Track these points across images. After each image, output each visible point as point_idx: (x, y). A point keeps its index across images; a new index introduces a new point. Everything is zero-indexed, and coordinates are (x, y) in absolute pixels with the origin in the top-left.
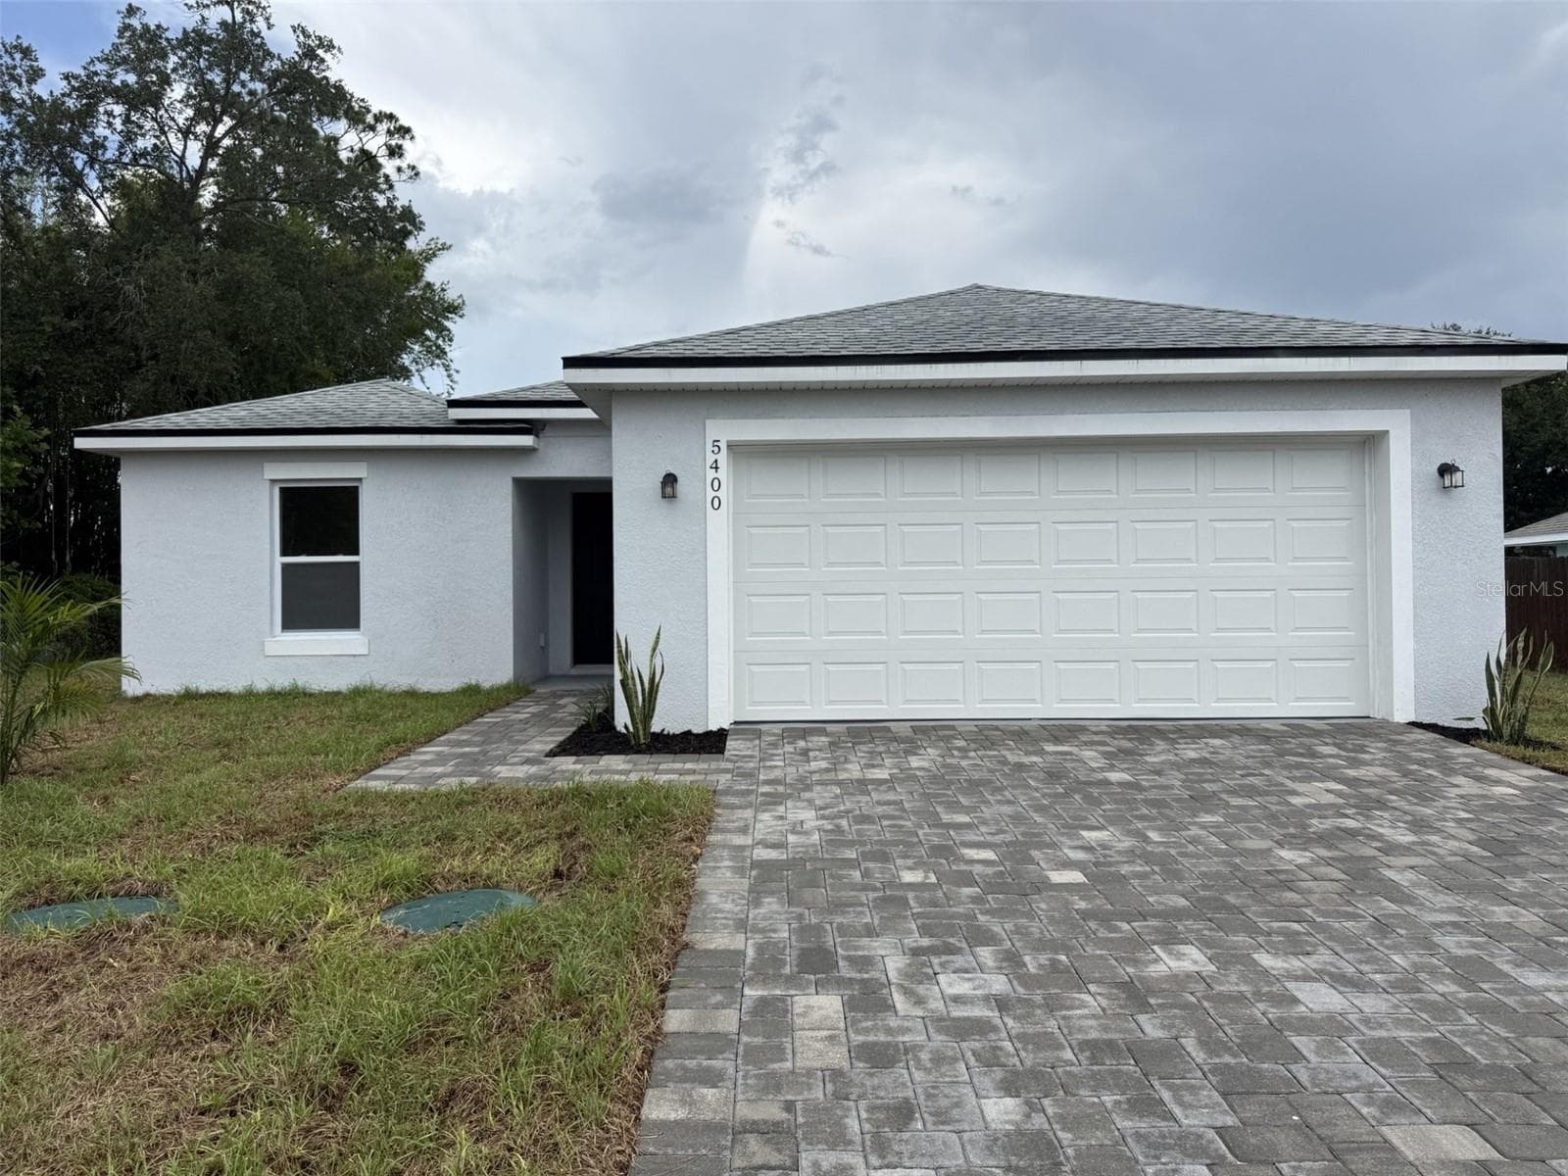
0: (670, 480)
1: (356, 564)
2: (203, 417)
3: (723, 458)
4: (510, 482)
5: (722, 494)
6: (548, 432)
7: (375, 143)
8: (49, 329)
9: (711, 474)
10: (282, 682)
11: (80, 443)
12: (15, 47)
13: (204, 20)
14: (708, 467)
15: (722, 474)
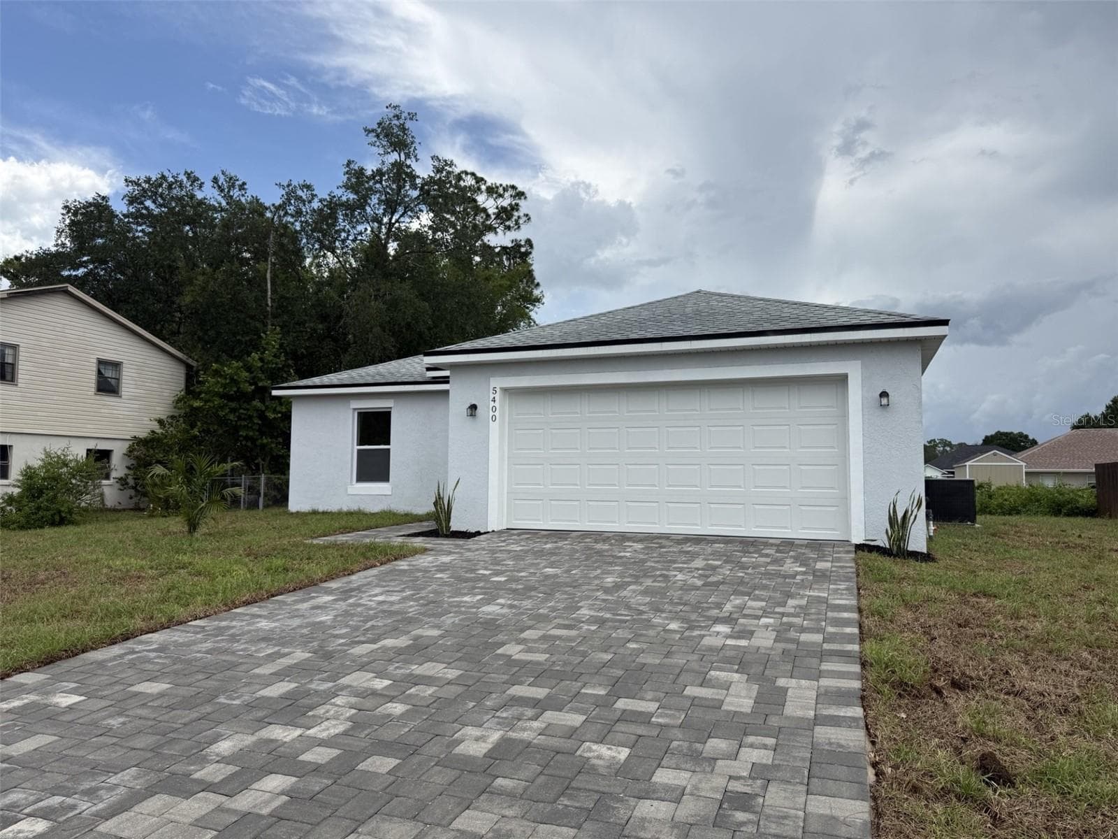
0: (474, 407)
1: (389, 450)
3: (497, 396)
5: (497, 414)
8: (309, 330)
9: (492, 404)
10: (354, 507)
11: (275, 393)
12: (303, 186)
13: (383, 163)
14: (491, 400)
15: (497, 404)
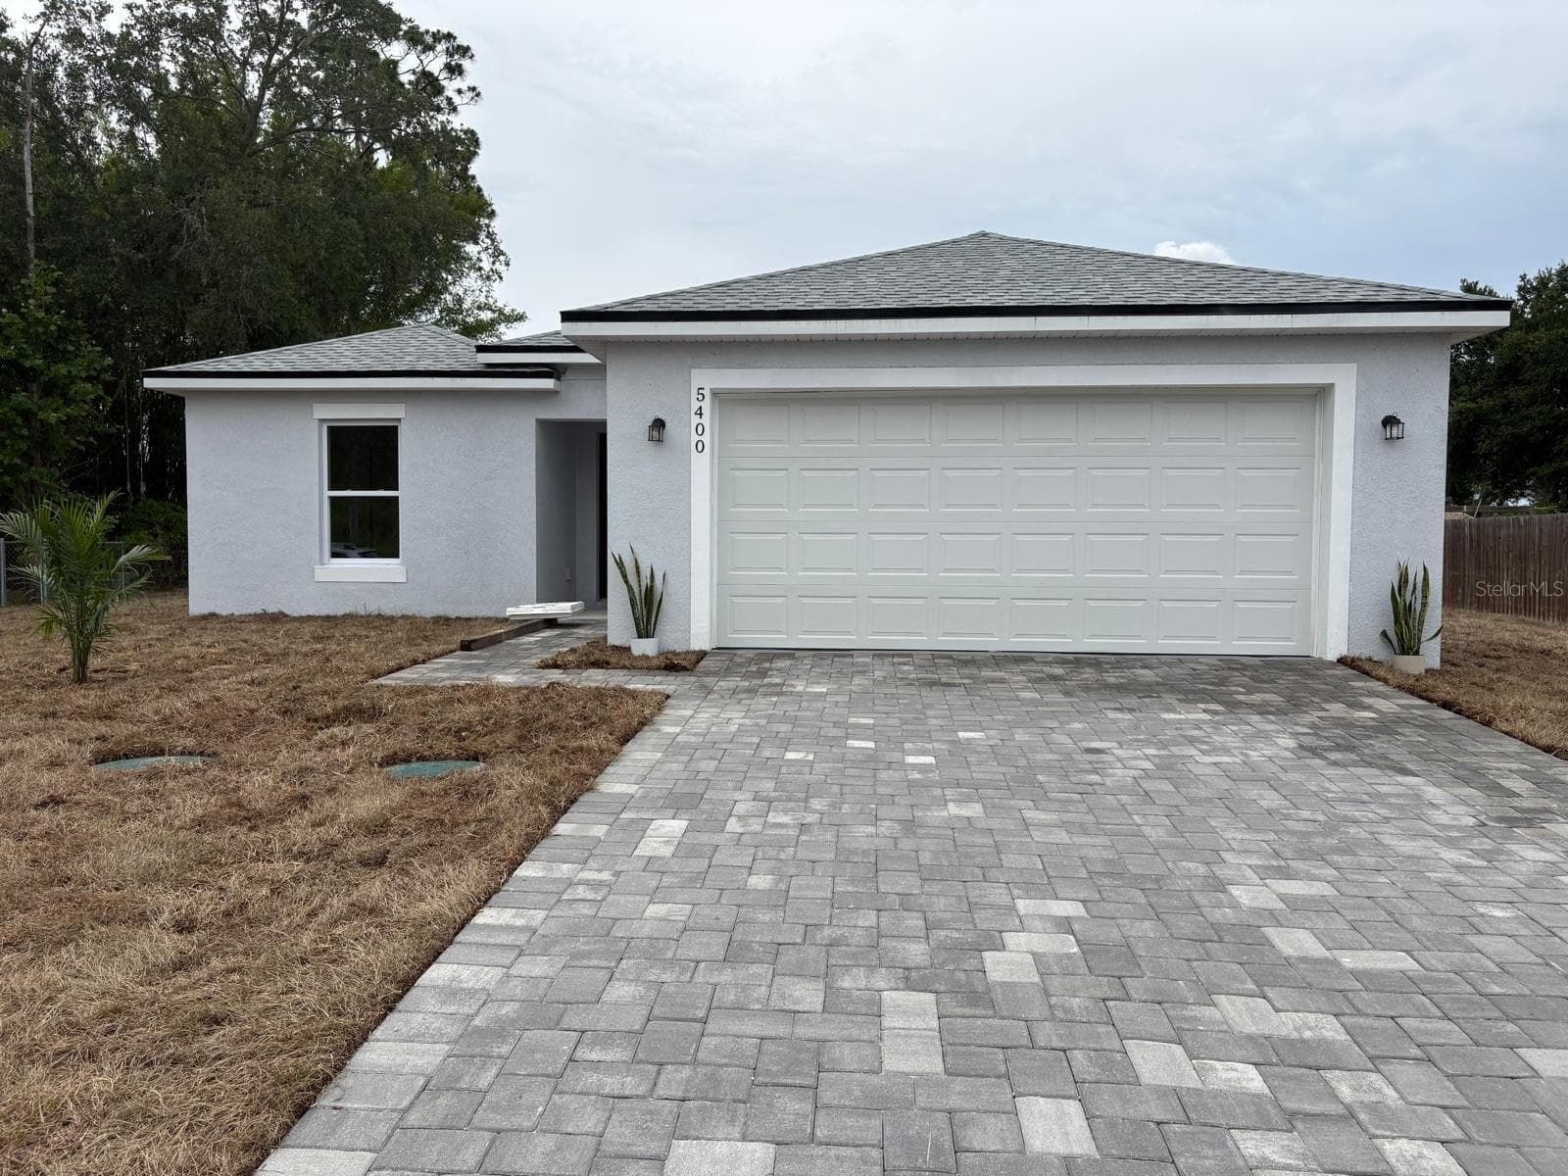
0: (659, 424)
1: (396, 499)
2: (258, 360)
3: (706, 405)
4: (534, 423)
5: (706, 438)
6: (568, 375)
7: (435, 63)
9: (696, 419)
11: (150, 383)
14: (693, 412)
15: (706, 420)
